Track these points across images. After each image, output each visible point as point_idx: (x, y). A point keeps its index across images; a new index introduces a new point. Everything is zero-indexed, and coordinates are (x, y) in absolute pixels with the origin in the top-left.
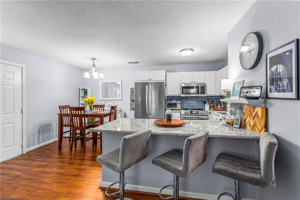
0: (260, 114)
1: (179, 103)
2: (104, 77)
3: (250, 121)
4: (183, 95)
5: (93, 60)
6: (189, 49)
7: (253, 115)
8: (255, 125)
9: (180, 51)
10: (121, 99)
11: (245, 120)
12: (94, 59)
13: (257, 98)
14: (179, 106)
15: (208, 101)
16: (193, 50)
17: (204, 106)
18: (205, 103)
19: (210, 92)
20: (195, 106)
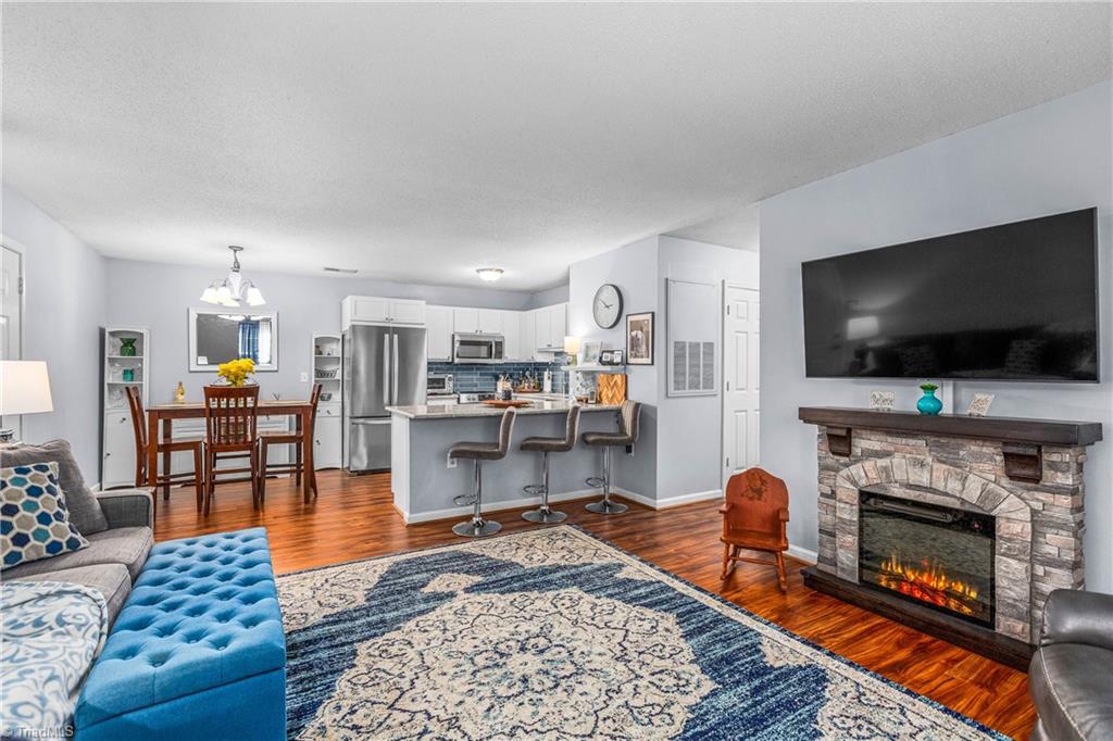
0: (619, 383)
1: (450, 378)
2: (263, 302)
3: (606, 393)
4: (457, 361)
5: (235, 251)
6: (497, 270)
7: (612, 384)
8: (614, 396)
9: (478, 271)
10: (276, 368)
11: (600, 393)
12: (236, 249)
13: (617, 364)
14: (449, 386)
15: (504, 374)
16: (502, 271)
17: (496, 385)
18: (497, 378)
19: (511, 355)
20: (476, 385)
